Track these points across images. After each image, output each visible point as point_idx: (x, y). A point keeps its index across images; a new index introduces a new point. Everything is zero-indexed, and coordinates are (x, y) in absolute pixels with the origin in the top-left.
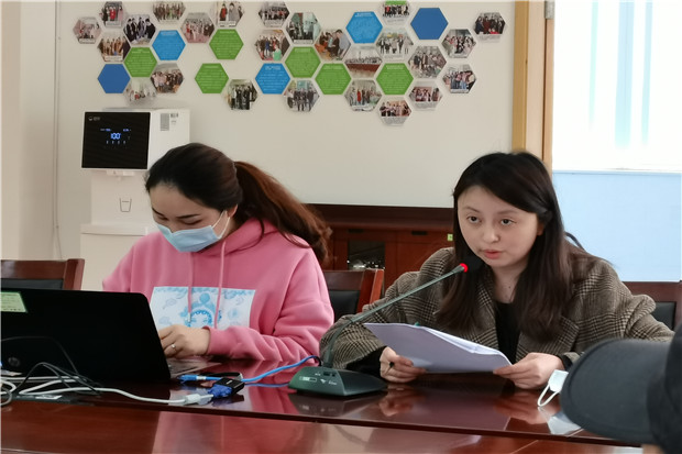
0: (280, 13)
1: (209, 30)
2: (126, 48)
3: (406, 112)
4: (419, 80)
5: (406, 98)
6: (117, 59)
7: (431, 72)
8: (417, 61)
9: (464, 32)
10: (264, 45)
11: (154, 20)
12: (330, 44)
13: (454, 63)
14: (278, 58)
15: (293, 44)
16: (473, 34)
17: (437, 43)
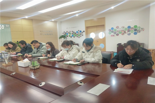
1: (69, 33)
3: (80, 37)
6: (65, 35)
8: (80, 34)
11: (66, 32)
15: (73, 33)
16: (83, 32)
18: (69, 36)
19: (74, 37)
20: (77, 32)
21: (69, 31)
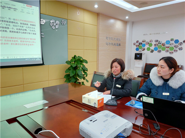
0: (157, 41)
1: (148, 43)
2: (139, 46)
3: (173, 53)
4: (175, 49)
5: (173, 51)
6: (138, 47)
7: (176, 48)
8: (175, 46)
9: (181, 42)
10: (155, 45)
11: (142, 42)
12: (164, 45)
13: (180, 47)
14: (157, 46)
15: (159, 45)
16: (183, 43)
17: (178, 44)
18: (148, 49)
19: (160, 51)
20: (168, 42)
21: (148, 40)
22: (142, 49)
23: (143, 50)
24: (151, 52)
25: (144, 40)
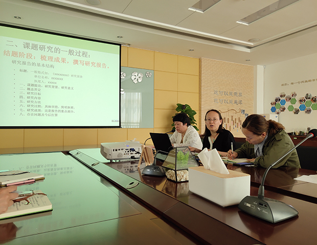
1: (290, 99)
2: (275, 103)
6: (274, 106)
10: (301, 101)
11: (280, 98)
12: (314, 100)
14: (303, 103)
15: (306, 100)
18: (290, 108)
19: (309, 111)
21: (288, 94)
22: (281, 109)
23: (281, 111)
24: (295, 113)
25: (283, 94)
